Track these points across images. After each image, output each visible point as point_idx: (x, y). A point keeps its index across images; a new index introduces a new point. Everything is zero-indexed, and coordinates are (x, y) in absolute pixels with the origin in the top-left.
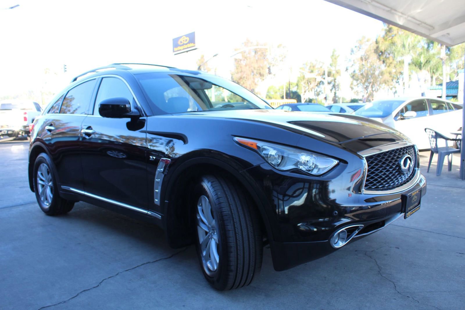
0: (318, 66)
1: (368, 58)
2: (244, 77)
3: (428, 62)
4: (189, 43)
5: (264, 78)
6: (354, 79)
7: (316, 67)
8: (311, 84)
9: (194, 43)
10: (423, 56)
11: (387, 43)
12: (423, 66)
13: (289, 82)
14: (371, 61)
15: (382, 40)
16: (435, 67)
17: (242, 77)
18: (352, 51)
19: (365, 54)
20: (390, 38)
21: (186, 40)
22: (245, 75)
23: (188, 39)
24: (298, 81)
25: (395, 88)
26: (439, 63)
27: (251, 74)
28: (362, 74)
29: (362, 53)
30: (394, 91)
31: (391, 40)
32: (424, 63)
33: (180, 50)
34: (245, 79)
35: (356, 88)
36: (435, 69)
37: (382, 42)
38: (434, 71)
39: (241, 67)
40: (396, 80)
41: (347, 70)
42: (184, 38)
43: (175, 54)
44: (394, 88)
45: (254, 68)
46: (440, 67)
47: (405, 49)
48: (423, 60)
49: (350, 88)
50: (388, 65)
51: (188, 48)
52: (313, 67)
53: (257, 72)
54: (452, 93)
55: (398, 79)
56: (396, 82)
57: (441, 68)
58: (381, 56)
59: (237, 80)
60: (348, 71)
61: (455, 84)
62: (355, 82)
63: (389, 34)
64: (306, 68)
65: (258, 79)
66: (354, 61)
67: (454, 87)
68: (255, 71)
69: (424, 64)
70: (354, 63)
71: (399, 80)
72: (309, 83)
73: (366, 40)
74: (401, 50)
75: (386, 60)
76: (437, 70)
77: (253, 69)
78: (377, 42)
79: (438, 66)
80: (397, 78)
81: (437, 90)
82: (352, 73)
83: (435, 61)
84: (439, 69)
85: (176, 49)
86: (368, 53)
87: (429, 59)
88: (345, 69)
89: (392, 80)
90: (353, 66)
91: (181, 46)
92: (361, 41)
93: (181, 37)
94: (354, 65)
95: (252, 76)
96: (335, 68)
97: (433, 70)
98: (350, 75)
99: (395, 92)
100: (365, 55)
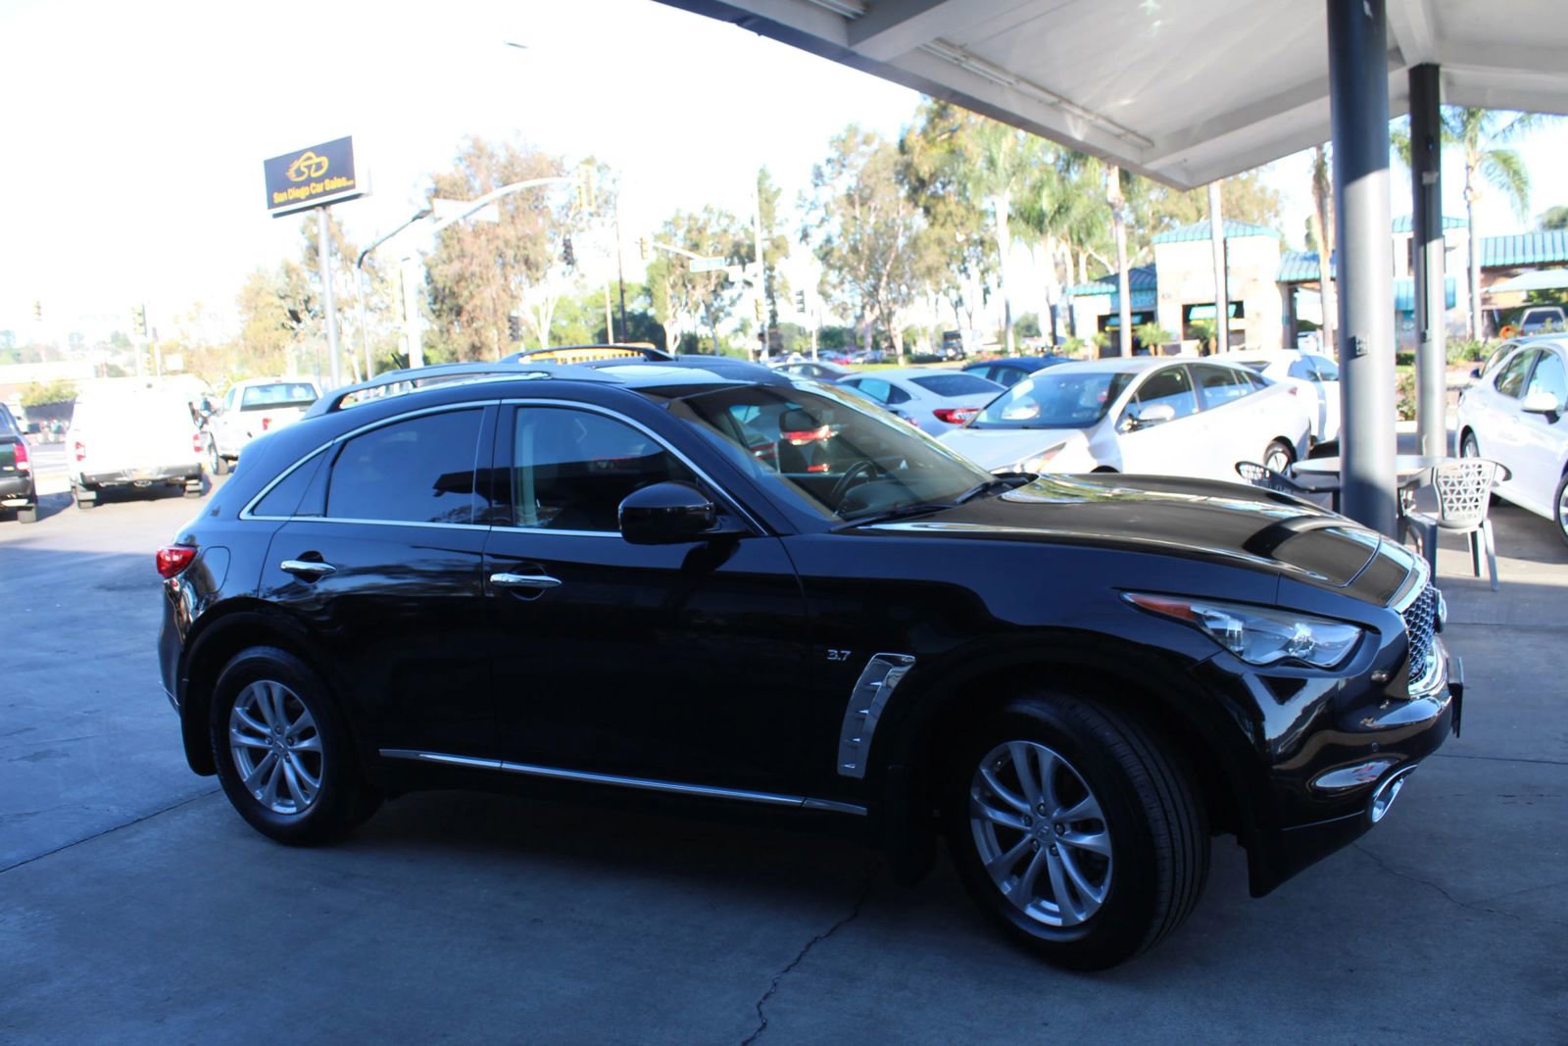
0: (713, 228)
1: (871, 197)
2: (473, 274)
3: (1062, 209)
4: (330, 175)
5: (540, 274)
6: (831, 266)
7: (709, 231)
8: (694, 287)
9: (350, 175)
10: (1045, 193)
11: (938, 153)
12: (1050, 222)
13: (621, 282)
14: (878, 207)
15: (922, 142)
16: (1084, 225)
17: (467, 275)
18: (819, 175)
19: (858, 183)
20: (945, 136)
21: (319, 166)
22: (475, 268)
23: (325, 160)
24: (652, 280)
25: (958, 288)
26: (1093, 211)
27: (495, 262)
28: (854, 250)
29: (847, 181)
30: (955, 298)
31: (950, 144)
32: (1052, 213)
33: (298, 200)
34: (477, 281)
35: (837, 295)
36: (1085, 231)
37: (922, 148)
38: (1082, 235)
39: (459, 240)
40: (960, 263)
41: (805, 236)
42: (309, 158)
43: (276, 216)
44: (953, 288)
45: (507, 243)
46: (1098, 225)
47: (995, 172)
48: (1047, 204)
49: (821, 297)
50: (941, 219)
51: (325, 193)
52: (700, 231)
53: (516, 256)
54: (1139, 305)
55: (964, 260)
56: (961, 272)
57: (1099, 229)
58: (920, 191)
59: (449, 284)
60: (809, 239)
61: (1145, 278)
62: (833, 277)
63: (942, 124)
64: (676, 235)
65: (517, 278)
66: (826, 206)
67: (1145, 286)
68: (510, 253)
69: (1053, 219)
70: (827, 213)
71: (967, 265)
72: (689, 286)
73: (860, 138)
74: (985, 173)
75: (934, 206)
76: (1089, 234)
77: (500, 244)
78: (903, 148)
79: (1092, 222)
80: (961, 258)
81: (1098, 296)
82: (821, 247)
83: (1081, 210)
84: (1094, 229)
85: (279, 198)
86: (871, 182)
87: (1064, 201)
88: (800, 235)
89: (948, 265)
90: (826, 223)
91: (298, 185)
92: (844, 141)
93: (298, 155)
94: (827, 220)
95: (498, 271)
96: (770, 232)
97: (1079, 233)
98: (814, 251)
99: (956, 303)
100: (861, 186)
